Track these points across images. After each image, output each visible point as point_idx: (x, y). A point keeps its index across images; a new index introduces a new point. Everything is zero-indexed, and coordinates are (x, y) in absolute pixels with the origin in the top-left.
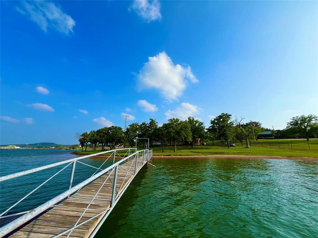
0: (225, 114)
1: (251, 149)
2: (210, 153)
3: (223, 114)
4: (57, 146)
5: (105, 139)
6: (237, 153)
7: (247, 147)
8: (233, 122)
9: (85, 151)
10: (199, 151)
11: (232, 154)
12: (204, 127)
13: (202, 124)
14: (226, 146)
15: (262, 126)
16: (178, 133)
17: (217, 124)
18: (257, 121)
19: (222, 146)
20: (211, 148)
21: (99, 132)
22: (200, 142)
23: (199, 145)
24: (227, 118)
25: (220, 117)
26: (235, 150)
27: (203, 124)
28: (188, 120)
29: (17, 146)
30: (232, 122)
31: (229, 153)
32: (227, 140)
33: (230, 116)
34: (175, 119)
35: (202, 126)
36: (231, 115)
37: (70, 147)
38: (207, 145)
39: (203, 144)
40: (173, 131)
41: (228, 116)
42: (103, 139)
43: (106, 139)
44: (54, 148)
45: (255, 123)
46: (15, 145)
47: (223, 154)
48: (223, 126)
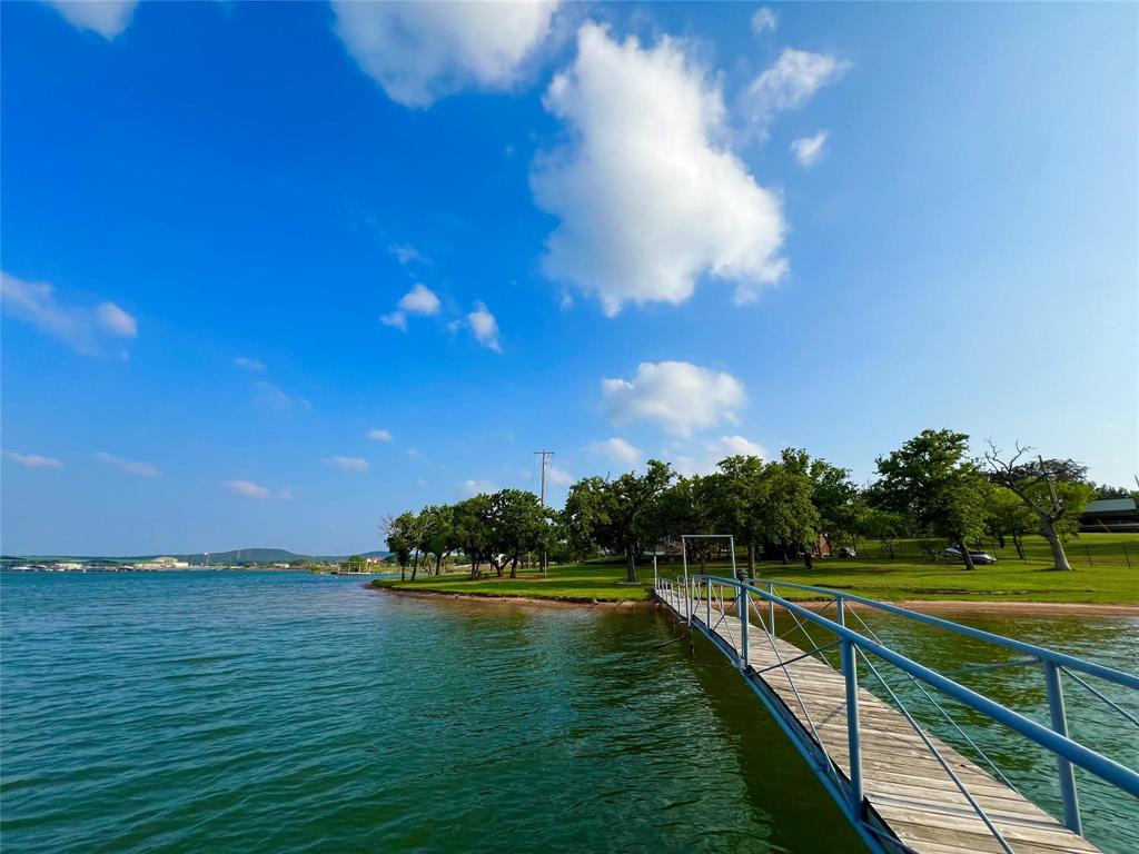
0: (938, 432)
1: (1078, 573)
2: (900, 589)
3: (926, 432)
4: (296, 562)
5: (483, 534)
6: (1029, 592)
7: (1059, 567)
8: (976, 464)
9: (413, 580)
10: (851, 584)
11: (1005, 595)
12: (850, 486)
13: (841, 474)
14: (949, 561)
15: (1089, 477)
16: (761, 511)
17: (904, 473)
18: (1061, 458)
19: (932, 561)
20: (890, 571)
21: (459, 510)
22: (830, 547)
23: (827, 559)
24: (948, 448)
25: (920, 445)
26: (1008, 580)
27: (843, 476)
28: (780, 461)
29: (181, 559)
30: (968, 465)
31: (989, 593)
32: (956, 538)
33: (964, 441)
34: (746, 458)
35: (844, 481)
36: (966, 437)
37: (344, 566)
38: (861, 557)
39: (844, 556)
40: (746, 504)
41: (956, 441)
42: (479, 535)
43: (486, 537)
44: (288, 566)
45: (1054, 464)
46: (174, 557)
47: (966, 597)
48: (939, 483)
